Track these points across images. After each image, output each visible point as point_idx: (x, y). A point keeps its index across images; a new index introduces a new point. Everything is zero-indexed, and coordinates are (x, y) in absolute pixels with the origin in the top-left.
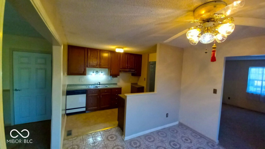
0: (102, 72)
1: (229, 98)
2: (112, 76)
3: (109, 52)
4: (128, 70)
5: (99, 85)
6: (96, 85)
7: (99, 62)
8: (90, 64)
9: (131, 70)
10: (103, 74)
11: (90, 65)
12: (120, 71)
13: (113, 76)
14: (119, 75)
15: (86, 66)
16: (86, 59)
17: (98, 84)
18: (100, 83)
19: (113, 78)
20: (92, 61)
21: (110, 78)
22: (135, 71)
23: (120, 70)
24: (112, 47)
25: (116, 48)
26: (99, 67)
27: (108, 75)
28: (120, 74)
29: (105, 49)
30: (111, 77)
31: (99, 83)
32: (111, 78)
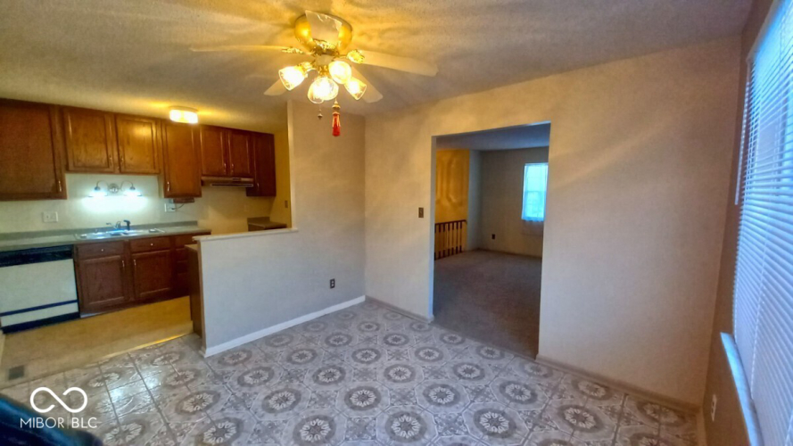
0: (133, 188)
1: (494, 237)
2: (172, 200)
3: (151, 121)
4: (231, 179)
5: (128, 227)
6: (112, 229)
7: (116, 153)
8: (78, 161)
9: (243, 179)
10: (137, 192)
11: (80, 164)
12: (203, 183)
13: (178, 199)
14: (199, 195)
15: (63, 169)
16: (59, 146)
17: (119, 227)
18: (128, 223)
19: (179, 205)
20: (86, 151)
21: (168, 206)
22: (254, 183)
23: (203, 178)
24: (157, 106)
25: (170, 108)
26: (117, 171)
27: (160, 195)
28: (203, 192)
29: (136, 113)
30: (170, 202)
31: (125, 224)
32: (173, 205)
